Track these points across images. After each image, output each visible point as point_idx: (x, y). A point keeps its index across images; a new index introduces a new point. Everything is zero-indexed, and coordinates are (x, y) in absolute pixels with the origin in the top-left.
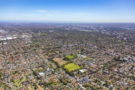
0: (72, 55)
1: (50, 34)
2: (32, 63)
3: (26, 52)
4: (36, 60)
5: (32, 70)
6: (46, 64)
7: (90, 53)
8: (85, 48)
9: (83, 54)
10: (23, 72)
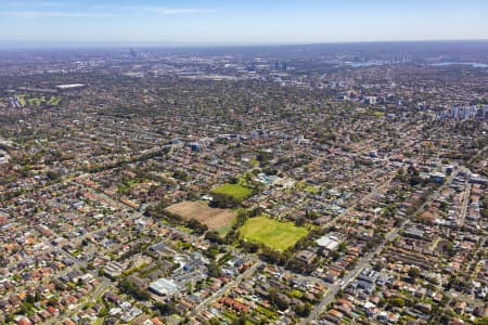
0: (234, 181)
1: (71, 98)
2: (84, 243)
3: (17, 195)
4: (90, 223)
5: (107, 276)
6: (151, 236)
7: (296, 166)
8: (267, 147)
9: (275, 173)
10: (66, 295)
